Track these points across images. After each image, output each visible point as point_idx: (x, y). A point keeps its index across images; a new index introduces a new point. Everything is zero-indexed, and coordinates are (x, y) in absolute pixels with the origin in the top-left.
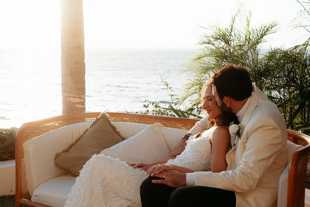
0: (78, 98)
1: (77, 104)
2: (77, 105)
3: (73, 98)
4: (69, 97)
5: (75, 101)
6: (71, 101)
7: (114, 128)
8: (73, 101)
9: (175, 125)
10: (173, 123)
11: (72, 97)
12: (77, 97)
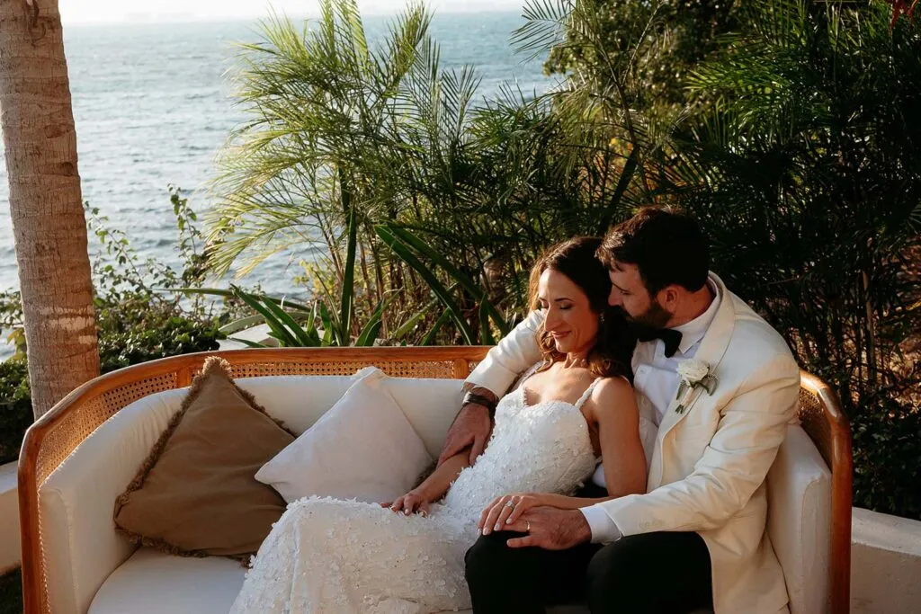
0: (82, 316)
1: (81, 335)
2: (80, 338)
3: (69, 319)
4: (54, 318)
5: (75, 328)
6: (63, 327)
7: (248, 398)
8: (69, 327)
9: (413, 368)
10: (405, 364)
11: (66, 316)
12: (79, 315)
